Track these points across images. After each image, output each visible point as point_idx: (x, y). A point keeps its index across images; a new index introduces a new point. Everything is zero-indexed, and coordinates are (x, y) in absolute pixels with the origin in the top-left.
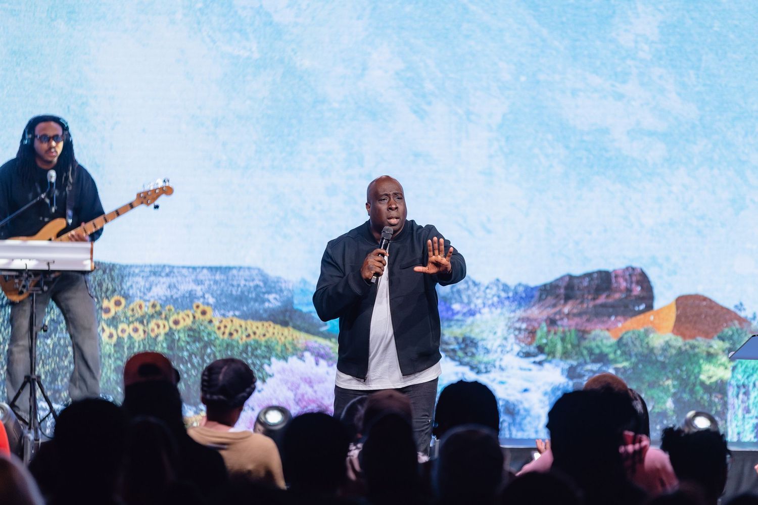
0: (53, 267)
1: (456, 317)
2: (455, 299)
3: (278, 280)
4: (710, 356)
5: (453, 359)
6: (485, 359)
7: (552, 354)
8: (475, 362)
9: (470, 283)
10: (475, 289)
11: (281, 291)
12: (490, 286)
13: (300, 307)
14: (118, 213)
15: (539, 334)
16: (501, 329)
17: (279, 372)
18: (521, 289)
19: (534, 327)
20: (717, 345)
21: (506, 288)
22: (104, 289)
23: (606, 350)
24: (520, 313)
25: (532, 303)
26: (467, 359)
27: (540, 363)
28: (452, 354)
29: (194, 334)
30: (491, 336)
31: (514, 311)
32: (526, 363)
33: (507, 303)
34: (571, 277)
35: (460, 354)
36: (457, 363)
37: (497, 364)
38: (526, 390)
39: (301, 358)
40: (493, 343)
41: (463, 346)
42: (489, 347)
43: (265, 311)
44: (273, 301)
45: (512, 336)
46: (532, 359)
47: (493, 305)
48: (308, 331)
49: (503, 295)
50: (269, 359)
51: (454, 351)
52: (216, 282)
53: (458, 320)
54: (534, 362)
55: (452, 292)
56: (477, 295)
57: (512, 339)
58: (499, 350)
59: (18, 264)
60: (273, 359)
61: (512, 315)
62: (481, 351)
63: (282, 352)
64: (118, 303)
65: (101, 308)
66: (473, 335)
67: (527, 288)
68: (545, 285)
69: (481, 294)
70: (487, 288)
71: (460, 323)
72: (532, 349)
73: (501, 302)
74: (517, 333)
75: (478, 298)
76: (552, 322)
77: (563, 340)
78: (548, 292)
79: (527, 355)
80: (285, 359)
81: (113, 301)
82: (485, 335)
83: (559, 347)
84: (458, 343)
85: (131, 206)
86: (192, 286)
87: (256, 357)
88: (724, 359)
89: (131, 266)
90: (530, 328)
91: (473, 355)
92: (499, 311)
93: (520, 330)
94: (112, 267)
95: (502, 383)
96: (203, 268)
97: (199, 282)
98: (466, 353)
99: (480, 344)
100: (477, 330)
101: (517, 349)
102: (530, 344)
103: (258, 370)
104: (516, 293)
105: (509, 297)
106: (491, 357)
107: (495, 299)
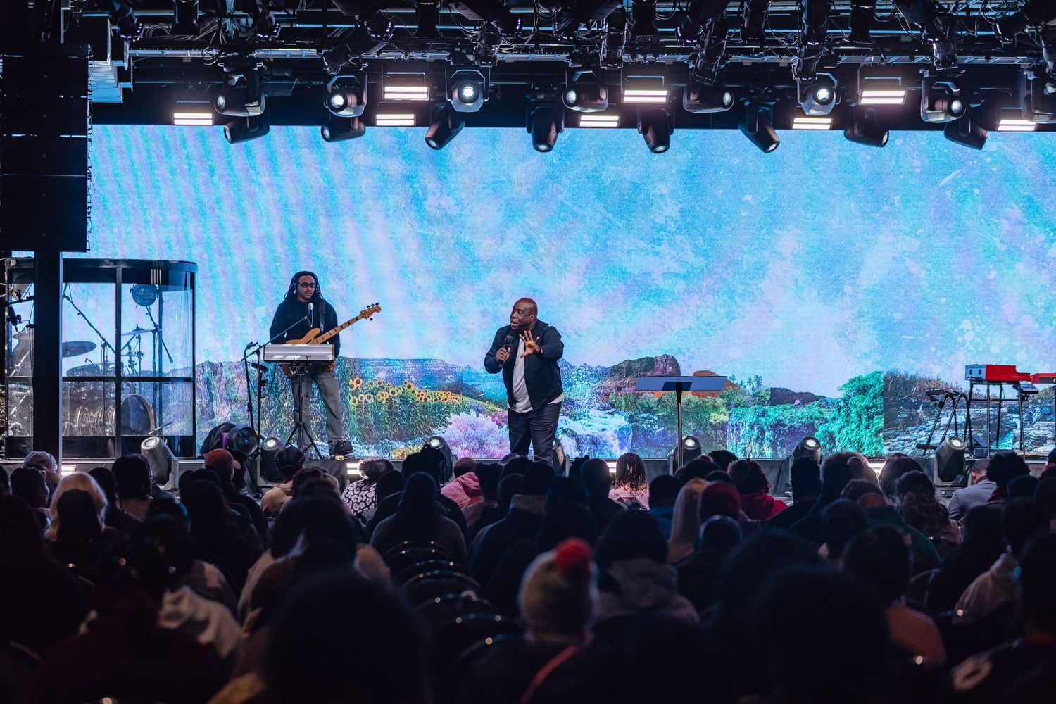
0: (309, 359)
3: (453, 367)
4: (715, 408)
6: (578, 412)
7: (619, 408)
8: (572, 413)
10: (572, 370)
11: (455, 373)
12: (581, 368)
13: (467, 383)
14: (349, 323)
15: (611, 396)
16: (588, 394)
17: (455, 421)
18: (600, 369)
19: (608, 392)
20: (719, 401)
21: (590, 369)
22: (350, 374)
23: (652, 405)
24: (599, 384)
25: (606, 378)
27: (612, 414)
29: (404, 399)
30: (582, 398)
31: (596, 383)
32: (603, 414)
33: (591, 378)
34: (629, 361)
37: (586, 414)
38: (604, 430)
39: (468, 413)
40: (583, 402)
42: (581, 404)
43: (446, 385)
44: (451, 380)
45: (595, 397)
46: (607, 411)
47: (582, 379)
48: (471, 397)
49: (589, 373)
50: (449, 414)
52: (416, 368)
54: (608, 413)
56: (573, 373)
57: (594, 399)
58: (587, 406)
59: (290, 358)
60: (451, 414)
61: (595, 385)
62: (576, 407)
63: (456, 409)
64: (358, 382)
65: (348, 385)
66: (571, 398)
67: (603, 368)
68: (614, 367)
69: (576, 373)
70: (579, 369)
72: (607, 405)
73: (587, 377)
74: (597, 396)
75: (573, 375)
76: (619, 389)
77: (625, 399)
78: (615, 371)
79: (604, 409)
80: (459, 414)
81: (355, 381)
82: (578, 398)
83: (623, 403)
85: (357, 319)
86: (402, 371)
87: (441, 412)
88: (724, 409)
89: (366, 360)
90: (606, 393)
91: (571, 409)
92: (587, 382)
93: (599, 393)
94: (354, 360)
95: (589, 425)
96: (408, 360)
97: (405, 369)
98: (567, 408)
99: (575, 402)
100: (574, 395)
101: (598, 405)
102: (605, 402)
103: (442, 420)
104: (597, 372)
105: (592, 375)
106: (583, 410)
107: (584, 375)
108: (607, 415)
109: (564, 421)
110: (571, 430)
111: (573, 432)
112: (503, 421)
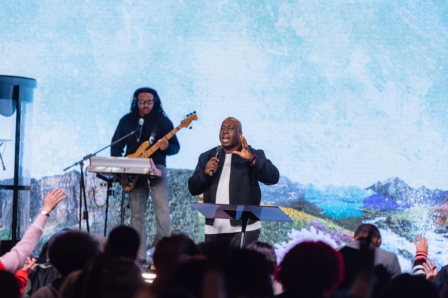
1: (398, 208)
2: (398, 197)
3: (296, 184)
5: (396, 233)
6: (415, 233)
8: (409, 234)
9: (407, 188)
10: (410, 192)
11: (298, 190)
12: (419, 190)
13: (309, 200)
16: (425, 216)
17: (296, 237)
18: (438, 192)
19: (445, 215)
21: (428, 192)
24: (436, 207)
25: (444, 201)
26: (405, 233)
28: (395, 230)
30: (419, 220)
31: (433, 206)
32: (440, 236)
33: (429, 201)
35: (400, 230)
36: (399, 235)
38: (439, 253)
39: (309, 229)
40: (420, 224)
41: (402, 225)
42: (418, 226)
43: (289, 202)
44: (293, 196)
45: (432, 220)
46: (444, 235)
47: (420, 201)
48: (312, 214)
49: (427, 196)
50: (291, 229)
51: (397, 228)
53: (399, 210)
54: (445, 236)
55: (396, 193)
56: (411, 195)
57: (431, 222)
58: (424, 228)
60: (293, 230)
61: (432, 207)
62: (413, 228)
63: (297, 226)
66: (408, 219)
67: (441, 191)
69: (414, 195)
70: (417, 191)
71: (400, 211)
72: (444, 228)
73: (425, 200)
74: (434, 218)
75: (411, 197)
79: (441, 232)
80: (299, 230)
82: (415, 219)
84: (399, 223)
87: (283, 228)
90: (443, 215)
91: (408, 231)
92: (424, 205)
93: (436, 216)
98: (404, 230)
99: (412, 224)
100: (411, 216)
101: (434, 228)
102: (442, 225)
103: (284, 236)
104: (435, 195)
105: (430, 197)
106: (419, 233)
107: (422, 198)
108: (443, 239)
109: (400, 243)
110: (407, 252)
111: (409, 253)
112: (342, 239)
